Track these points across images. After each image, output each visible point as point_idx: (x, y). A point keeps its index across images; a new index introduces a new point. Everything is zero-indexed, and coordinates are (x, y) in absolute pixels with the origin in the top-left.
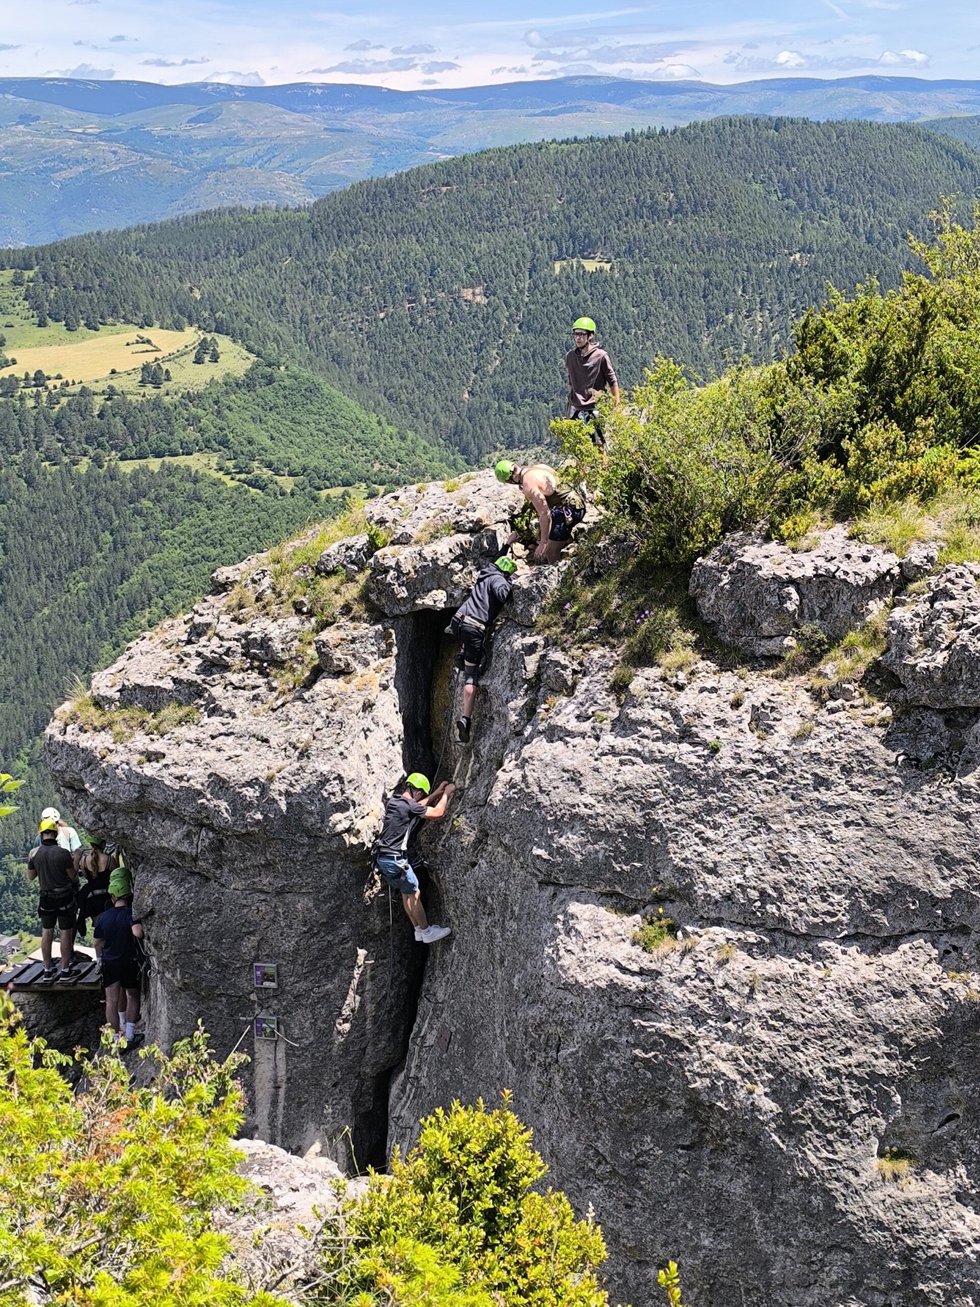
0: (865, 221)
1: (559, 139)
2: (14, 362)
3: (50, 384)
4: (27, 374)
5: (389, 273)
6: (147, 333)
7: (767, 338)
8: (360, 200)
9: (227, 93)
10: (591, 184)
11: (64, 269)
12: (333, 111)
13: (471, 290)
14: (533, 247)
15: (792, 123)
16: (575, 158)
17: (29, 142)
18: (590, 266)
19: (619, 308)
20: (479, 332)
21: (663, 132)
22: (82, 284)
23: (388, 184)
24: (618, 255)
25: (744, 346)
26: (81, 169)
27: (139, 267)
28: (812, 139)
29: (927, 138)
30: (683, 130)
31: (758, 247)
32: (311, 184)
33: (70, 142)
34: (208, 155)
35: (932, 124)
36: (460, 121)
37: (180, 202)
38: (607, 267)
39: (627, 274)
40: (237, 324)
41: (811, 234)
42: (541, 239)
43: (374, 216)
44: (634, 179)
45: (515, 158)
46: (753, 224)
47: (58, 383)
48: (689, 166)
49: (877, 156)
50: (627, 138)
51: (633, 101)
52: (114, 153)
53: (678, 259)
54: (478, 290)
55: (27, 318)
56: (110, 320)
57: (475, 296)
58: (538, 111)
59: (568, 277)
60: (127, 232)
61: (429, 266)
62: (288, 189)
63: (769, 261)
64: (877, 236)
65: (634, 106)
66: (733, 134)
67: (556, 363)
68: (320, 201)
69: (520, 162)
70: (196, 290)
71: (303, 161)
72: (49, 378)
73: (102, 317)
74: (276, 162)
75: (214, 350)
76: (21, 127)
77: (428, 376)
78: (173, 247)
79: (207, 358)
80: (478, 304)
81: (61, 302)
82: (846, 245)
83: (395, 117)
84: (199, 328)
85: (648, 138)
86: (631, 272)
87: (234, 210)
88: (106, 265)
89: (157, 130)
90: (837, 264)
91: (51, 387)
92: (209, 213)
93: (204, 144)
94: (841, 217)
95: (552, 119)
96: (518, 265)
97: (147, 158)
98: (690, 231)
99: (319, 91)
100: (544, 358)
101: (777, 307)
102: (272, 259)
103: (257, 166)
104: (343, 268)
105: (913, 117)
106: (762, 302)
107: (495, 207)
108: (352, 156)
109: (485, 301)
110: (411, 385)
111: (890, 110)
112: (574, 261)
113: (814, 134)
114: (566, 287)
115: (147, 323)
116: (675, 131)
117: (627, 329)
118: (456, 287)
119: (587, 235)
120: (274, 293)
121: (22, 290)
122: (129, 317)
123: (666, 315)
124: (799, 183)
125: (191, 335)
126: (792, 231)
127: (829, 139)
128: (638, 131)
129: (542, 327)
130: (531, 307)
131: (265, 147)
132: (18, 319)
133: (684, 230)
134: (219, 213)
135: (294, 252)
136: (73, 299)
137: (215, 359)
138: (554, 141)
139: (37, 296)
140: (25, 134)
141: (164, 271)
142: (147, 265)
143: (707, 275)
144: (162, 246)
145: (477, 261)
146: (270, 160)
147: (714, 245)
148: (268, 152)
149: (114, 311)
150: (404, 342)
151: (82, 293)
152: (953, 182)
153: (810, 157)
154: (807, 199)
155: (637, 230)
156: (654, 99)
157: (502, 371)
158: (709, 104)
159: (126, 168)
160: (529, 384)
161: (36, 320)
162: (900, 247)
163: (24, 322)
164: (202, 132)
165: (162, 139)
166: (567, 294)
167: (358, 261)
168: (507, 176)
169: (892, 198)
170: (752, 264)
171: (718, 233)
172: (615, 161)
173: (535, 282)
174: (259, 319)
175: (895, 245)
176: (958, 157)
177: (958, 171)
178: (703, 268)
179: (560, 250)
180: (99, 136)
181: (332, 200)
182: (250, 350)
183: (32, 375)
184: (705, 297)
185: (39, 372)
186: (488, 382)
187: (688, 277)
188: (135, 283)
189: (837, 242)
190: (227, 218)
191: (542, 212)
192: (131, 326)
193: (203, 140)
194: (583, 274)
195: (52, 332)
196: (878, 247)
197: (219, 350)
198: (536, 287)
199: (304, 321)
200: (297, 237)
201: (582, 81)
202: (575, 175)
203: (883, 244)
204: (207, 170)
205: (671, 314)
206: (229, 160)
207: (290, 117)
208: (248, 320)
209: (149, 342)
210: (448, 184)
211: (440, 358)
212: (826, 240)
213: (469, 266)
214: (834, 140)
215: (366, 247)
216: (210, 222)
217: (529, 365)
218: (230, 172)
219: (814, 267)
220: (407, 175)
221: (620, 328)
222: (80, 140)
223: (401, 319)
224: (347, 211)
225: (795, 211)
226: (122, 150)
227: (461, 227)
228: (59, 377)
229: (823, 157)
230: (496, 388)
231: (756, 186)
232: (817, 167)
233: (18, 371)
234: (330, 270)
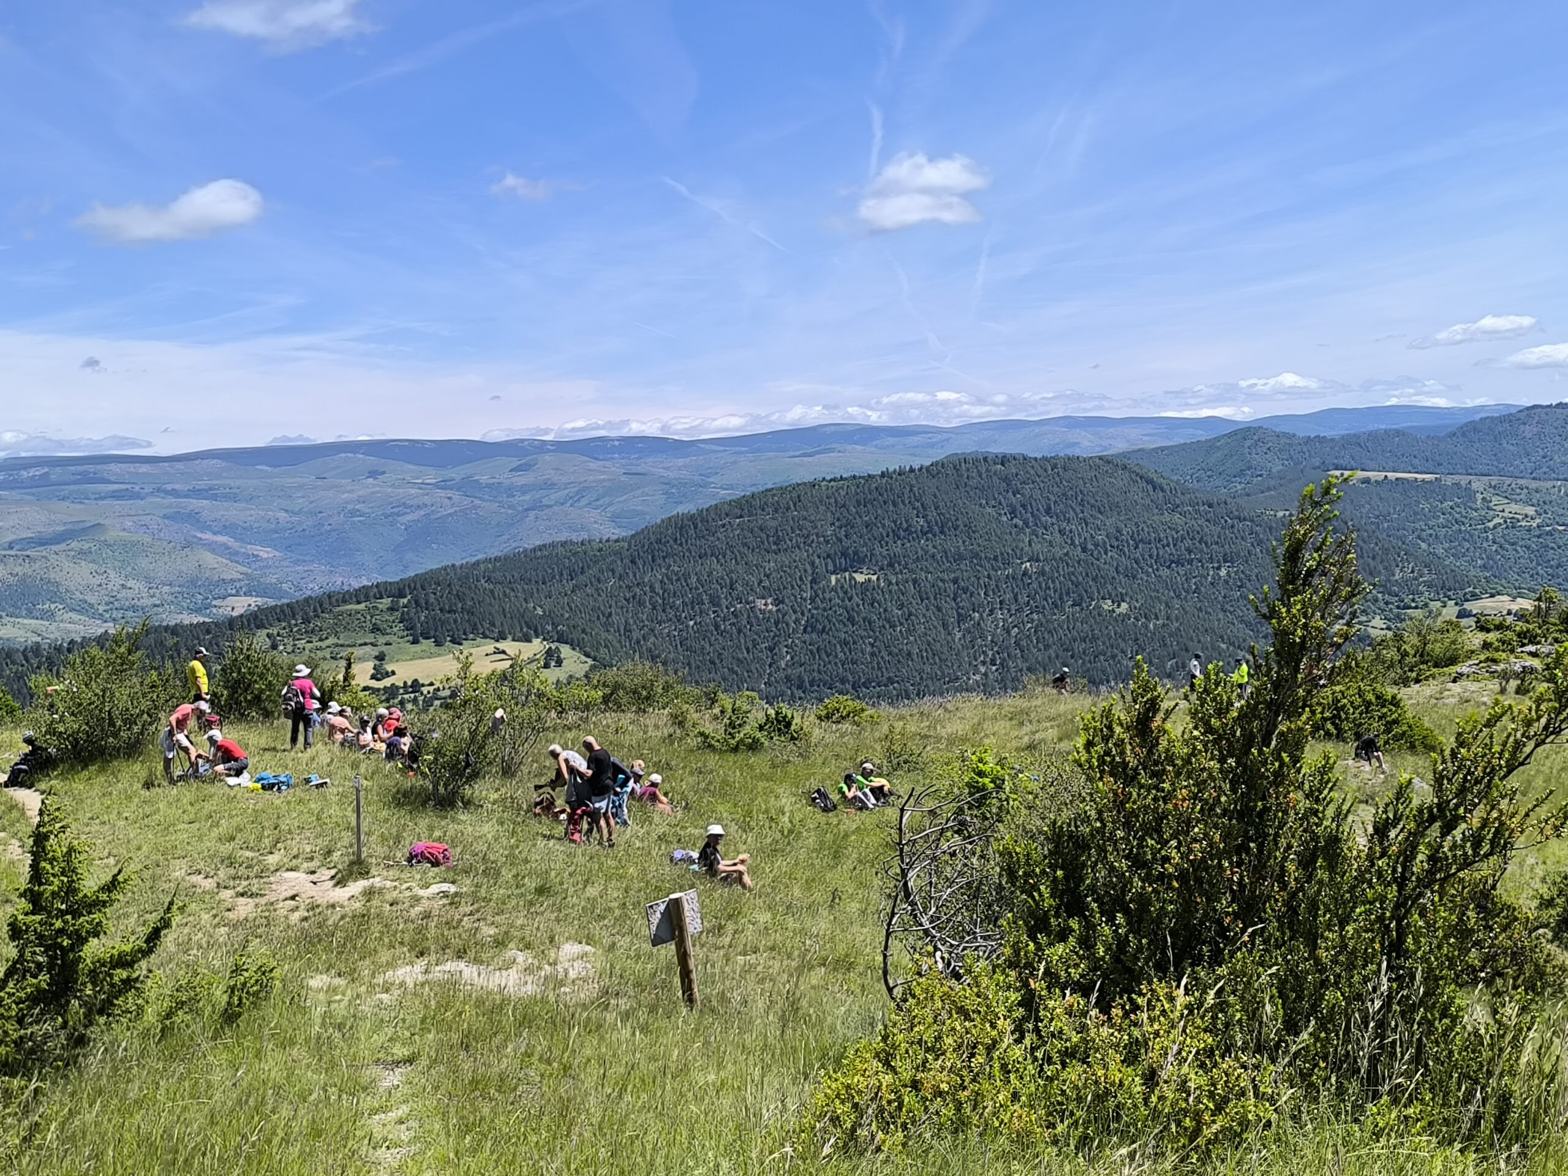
0: (1079, 535)
1: (828, 478)
2: (393, 673)
3: (425, 690)
4: (405, 683)
5: (697, 589)
6: (501, 645)
7: (1008, 632)
8: (670, 532)
9: (542, 447)
10: (857, 512)
11: (432, 596)
12: (629, 458)
13: (763, 601)
14: (813, 564)
15: (1015, 459)
16: (843, 493)
17: (378, 492)
18: (860, 578)
19: (885, 610)
20: (772, 634)
21: (912, 470)
22: (447, 607)
23: (692, 518)
24: (882, 569)
25: (989, 638)
26: (423, 513)
27: (492, 591)
28: (1032, 472)
29: (1125, 468)
30: (927, 469)
31: (996, 559)
32: (614, 519)
33: (413, 491)
34: (527, 497)
35: (1124, 455)
36: (735, 463)
37: (506, 537)
38: (874, 578)
39: (890, 583)
40: (575, 635)
41: (1037, 547)
42: (819, 557)
43: (681, 544)
44: (891, 508)
45: (795, 495)
46: (990, 540)
47: (431, 689)
48: (935, 496)
49: (1085, 483)
50: (883, 475)
51: (875, 443)
52: (450, 498)
53: (931, 569)
54: (769, 601)
55: (402, 637)
56: (471, 636)
57: (765, 605)
58: (797, 453)
59: (842, 587)
60: (477, 563)
61: (728, 581)
62: (595, 522)
63: (1005, 569)
64: (1090, 546)
65: (876, 446)
66: (968, 470)
67: (836, 656)
68: (637, 534)
69: (799, 496)
70: (539, 609)
71: (607, 500)
72: (423, 685)
73: (465, 634)
74: (584, 502)
75: (558, 657)
76: (370, 480)
77: (731, 670)
78: (516, 575)
79: (553, 663)
80: (770, 611)
81: (431, 622)
82: (1067, 554)
83: (680, 462)
84: (544, 639)
85: (900, 475)
86: (894, 581)
87: (566, 542)
88: (467, 592)
89: (484, 479)
90: (1061, 570)
91: (425, 692)
92: (544, 546)
93: (524, 489)
94: (1060, 531)
95: (810, 459)
96: (801, 579)
97: (477, 502)
98: (939, 547)
99: (617, 443)
100: (826, 652)
101: (1013, 607)
102: (599, 581)
103: (568, 504)
104: (657, 586)
105: (1106, 449)
106: (1001, 603)
107: (780, 534)
108: (647, 495)
109: (775, 609)
110: (718, 678)
111: (1086, 443)
112: (847, 574)
113: (1033, 467)
114: (841, 595)
115: (502, 637)
116: (920, 469)
117: (893, 626)
118: (751, 598)
119: (856, 553)
120: (602, 608)
121: (398, 614)
122: (487, 632)
123: (924, 615)
124: (1023, 506)
125: (537, 647)
126: (1021, 545)
127: (1046, 470)
128: (891, 470)
129: (824, 628)
130: (815, 612)
131: (576, 489)
132: (395, 638)
133: (934, 547)
134: (553, 545)
135: (617, 574)
136: (440, 619)
137: (559, 663)
138: (824, 479)
139: (411, 619)
140: (374, 486)
141: (512, 594)
142: (498, 590)
143: (955, 581)
144: (507, 574)
145: (768, 576)
146: (579, 500)
147: (959, 558)
148: (577, 493)
149: (474, 629)
150: (711, 645)
151: (447, 615)
152: (1148, 501)
153: (1031, 486)
154: (1031, 519)
155: (897, 548)
156: (891, 440)
157: (792, 664)
158: (937, 443)
159: (460, 511)
160: (815, 674)
161: (410, 638)
162: (1110, 554)
163: (400, 640)
164: (521, 479)
165: (488, 486)
166: (843, 601)
167: (670, 580)
168: (788, 509)
169: (1100, 516)
170: (992, 573)
171: (962, 548)
172: (875, 494)
173: (815, 592)
174: (592, 629)
175: (1106, 554)
176: (1150, 482)
177: (1152, 493)
178: (952, 576)
179: (835, 565)
180: (436, 486)
181: (646, 532)
182: (587, 655)
183: (409, 683)
184: (955, 600)
185: (416, 680)
186: (782, 674)
187: (941, 584)
188: (490, 604)
189: (1059, 553)
190: (560, 549)
191: (818, 537)
192: (488, 640)
193: (523, 486)
194: (854, 584)
195: (424, 648)
196: (1092, 555)
197: (562, 656)
198: (817, 595)
199: (628, 630)
200: (619, 563)
201: (833, 428)
202: (844, 506)
203: (1096, 552)
204: (527, 510)
205: (928, 614)
206: (545, 501)
207: (594, 465)
208: (583, 631)
209: (504, 652)
210: (741, 517)
211: (741, 656)
212: (1050, 551)
213: (761, 581)
214: (1050, 472)
215: (676, 569)
216: (546, 553)
217: (814, 659)
218: (547, 511)
219: (1042, 573)
220: (707, 510)
221: (887, 626)
222: (421, 489)
223: (707, 625)
224: (659, 541)
225: (1023, 529)
226: (456, 496)
227: (753, 551)
228: (431, 684)
229: (1042, 485)
230: (788, 678)
231: (989, 510)
232: (1037, 494)
233: (397, 680)
234: (647, 588)
